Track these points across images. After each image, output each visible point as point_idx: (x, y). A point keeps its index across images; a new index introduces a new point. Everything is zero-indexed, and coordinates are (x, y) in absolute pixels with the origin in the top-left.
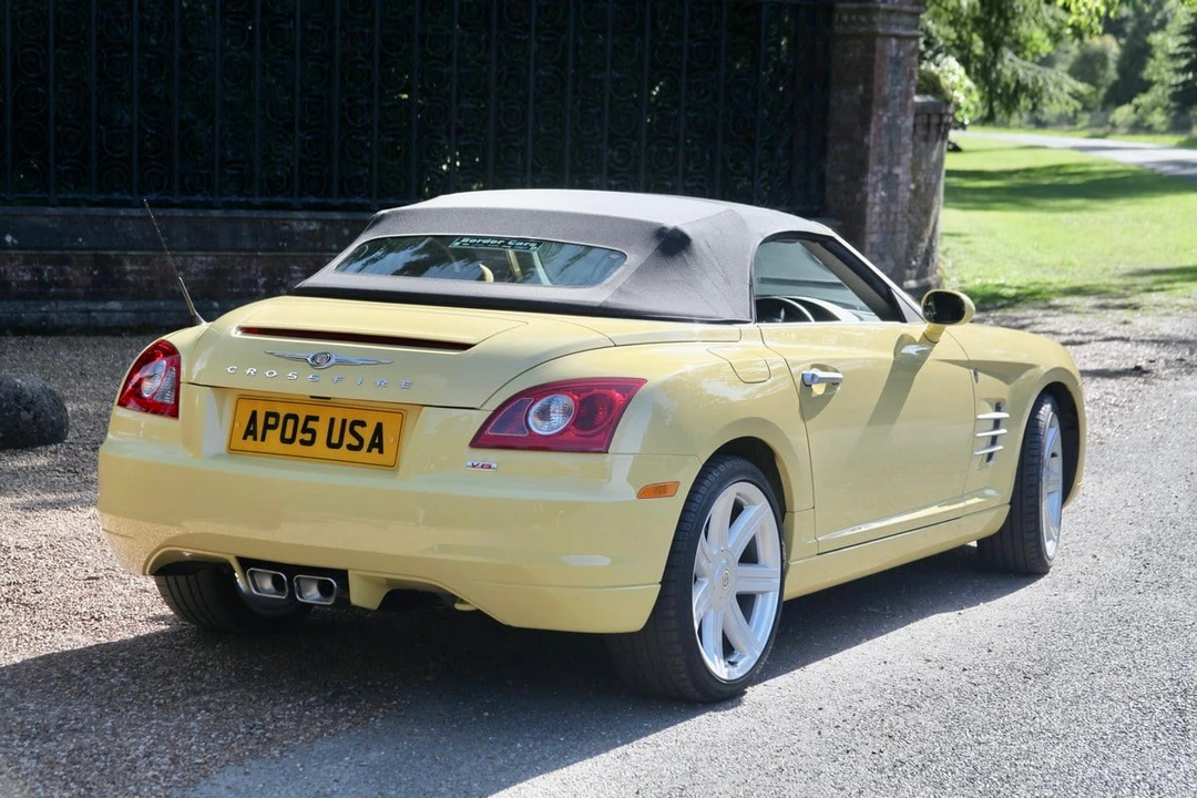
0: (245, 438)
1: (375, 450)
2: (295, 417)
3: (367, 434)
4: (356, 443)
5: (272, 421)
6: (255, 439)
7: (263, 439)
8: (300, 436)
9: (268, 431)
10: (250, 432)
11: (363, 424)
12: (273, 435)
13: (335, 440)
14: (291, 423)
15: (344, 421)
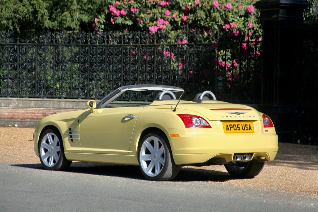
0: (227, 130)
1: (250, 130)
2: (235, 125)
3: (248, 126)
4: (247, 129)
5: (231, 126)
6: (229, 130)
7: (231, 130)
8: (237, 129)
9: (231, 128)
10: (227, 129)
11: (247, 125)
12: (232, 129)
13: (244, 129)
14: (235, 126)
15: (244, 125)
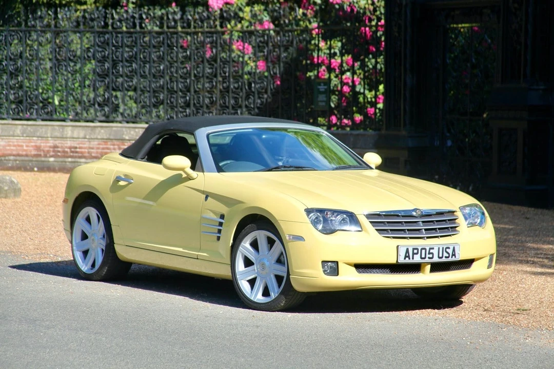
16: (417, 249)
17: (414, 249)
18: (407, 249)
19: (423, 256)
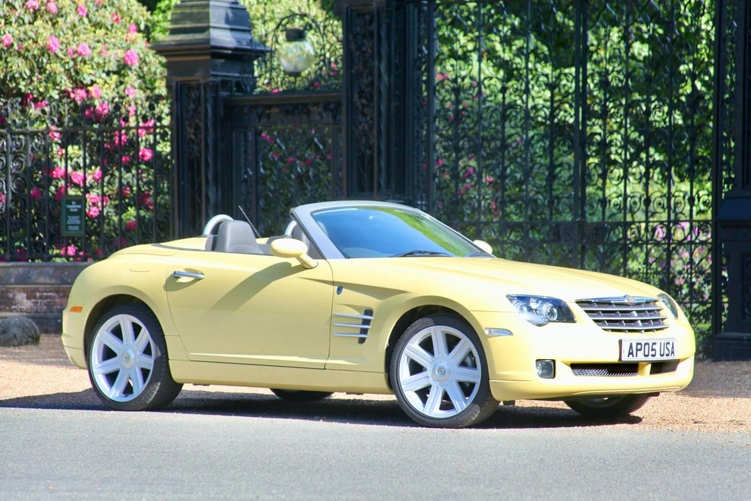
16: (640, 344)
17: (637, 344)
18: (631, 344)
19: (646, 353)
